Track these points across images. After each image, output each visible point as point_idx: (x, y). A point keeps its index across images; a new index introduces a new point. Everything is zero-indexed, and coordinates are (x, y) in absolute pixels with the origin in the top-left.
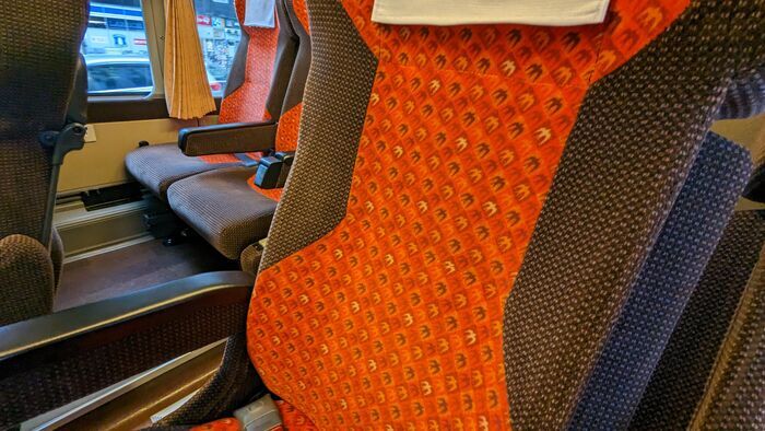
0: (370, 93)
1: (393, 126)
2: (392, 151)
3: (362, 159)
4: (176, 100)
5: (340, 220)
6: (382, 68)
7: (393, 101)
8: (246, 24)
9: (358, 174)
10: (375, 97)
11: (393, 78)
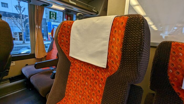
0: (70, 69)
1: (74, 77)
2: (74, 82)
3: (68, 83)
5: (64, 97)
6: (72, 64)
7: (74, 71)
9: (67, 86)
10: (71, 70)
11: (74, 67)
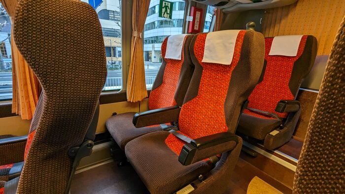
4: (131, 93)
8: (166, 57)
